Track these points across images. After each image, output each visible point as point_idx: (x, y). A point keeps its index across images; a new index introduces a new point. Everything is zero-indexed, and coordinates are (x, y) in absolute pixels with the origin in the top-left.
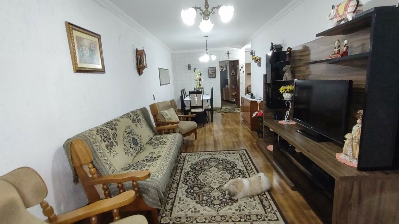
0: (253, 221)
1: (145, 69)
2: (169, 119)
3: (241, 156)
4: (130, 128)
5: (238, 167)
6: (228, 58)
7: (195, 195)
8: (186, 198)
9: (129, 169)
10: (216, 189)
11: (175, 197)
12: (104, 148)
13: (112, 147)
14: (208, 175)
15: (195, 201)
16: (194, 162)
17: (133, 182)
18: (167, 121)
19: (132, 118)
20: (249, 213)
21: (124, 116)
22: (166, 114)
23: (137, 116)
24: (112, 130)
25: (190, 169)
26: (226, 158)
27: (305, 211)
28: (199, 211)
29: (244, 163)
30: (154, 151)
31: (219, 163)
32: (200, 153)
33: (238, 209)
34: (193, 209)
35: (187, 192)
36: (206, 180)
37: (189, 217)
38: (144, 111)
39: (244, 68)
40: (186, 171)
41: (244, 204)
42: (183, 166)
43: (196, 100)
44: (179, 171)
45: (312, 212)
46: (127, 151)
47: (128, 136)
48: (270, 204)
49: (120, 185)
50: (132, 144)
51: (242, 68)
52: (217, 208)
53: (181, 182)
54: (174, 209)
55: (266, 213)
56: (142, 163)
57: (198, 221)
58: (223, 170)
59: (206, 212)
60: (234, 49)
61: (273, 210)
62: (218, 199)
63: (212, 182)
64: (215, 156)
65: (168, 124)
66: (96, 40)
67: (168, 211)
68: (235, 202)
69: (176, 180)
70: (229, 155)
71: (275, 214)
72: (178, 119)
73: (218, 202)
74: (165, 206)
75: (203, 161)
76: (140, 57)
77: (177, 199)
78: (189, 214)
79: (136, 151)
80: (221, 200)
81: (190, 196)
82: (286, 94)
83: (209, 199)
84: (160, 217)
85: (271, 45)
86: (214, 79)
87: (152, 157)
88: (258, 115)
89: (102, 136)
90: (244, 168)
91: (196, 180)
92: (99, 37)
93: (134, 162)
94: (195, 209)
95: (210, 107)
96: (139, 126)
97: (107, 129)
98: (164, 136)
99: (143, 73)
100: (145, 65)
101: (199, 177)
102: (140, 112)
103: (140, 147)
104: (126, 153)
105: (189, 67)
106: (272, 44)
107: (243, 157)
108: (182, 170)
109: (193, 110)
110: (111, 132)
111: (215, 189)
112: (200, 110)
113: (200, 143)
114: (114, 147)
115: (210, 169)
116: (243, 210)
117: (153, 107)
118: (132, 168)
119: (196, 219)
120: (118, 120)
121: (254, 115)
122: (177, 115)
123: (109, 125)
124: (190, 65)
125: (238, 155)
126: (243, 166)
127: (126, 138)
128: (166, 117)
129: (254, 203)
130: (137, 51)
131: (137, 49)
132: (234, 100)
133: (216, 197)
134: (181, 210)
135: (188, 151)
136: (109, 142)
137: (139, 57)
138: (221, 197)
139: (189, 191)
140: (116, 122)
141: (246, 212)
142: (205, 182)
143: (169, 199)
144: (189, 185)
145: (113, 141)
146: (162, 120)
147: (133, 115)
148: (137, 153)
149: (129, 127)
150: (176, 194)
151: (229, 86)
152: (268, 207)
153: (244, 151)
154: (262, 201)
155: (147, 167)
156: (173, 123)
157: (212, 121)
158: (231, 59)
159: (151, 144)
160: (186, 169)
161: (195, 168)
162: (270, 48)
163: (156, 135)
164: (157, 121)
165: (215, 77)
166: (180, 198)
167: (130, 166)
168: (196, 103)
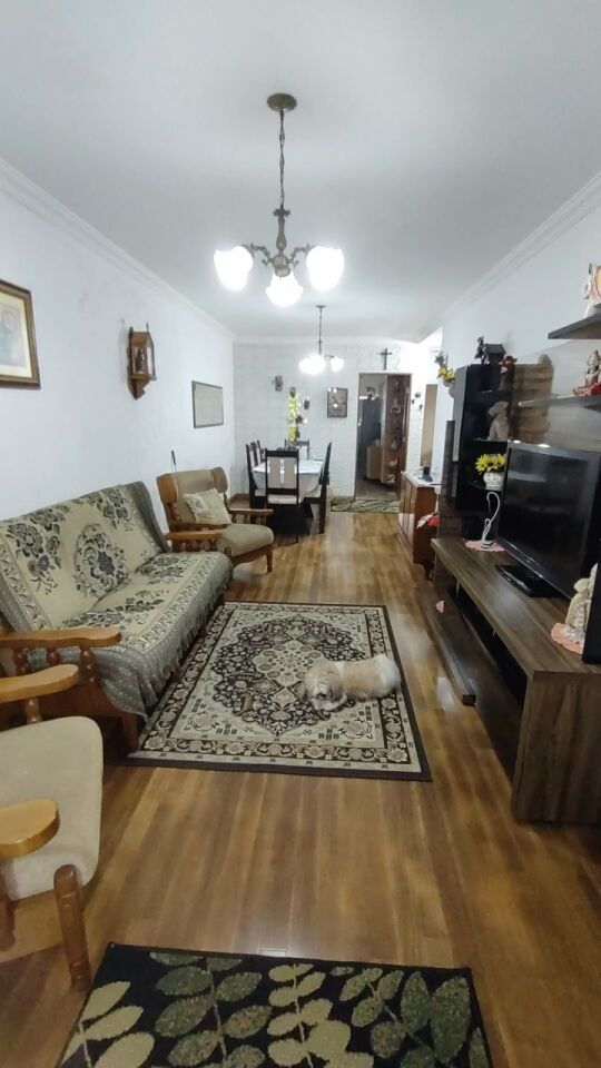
0: (352, 760)
1: (151, 382)
2: (204, 515)
3: (368, 621)
4: (94, 530)
5: (352, 646)
6: (382, 365)
7: (234, 697)
8: (212, 701)
9: (81, 624)
10: (288, 688)
11: (188, 698)
12: (26, 569)
13: (45, 569)
14: (276, 657)
15: (230, 710)
16: (251, 625)
17: (83, 650)
18: (198, 520)
19: (104, 505)
20: (348, 743)
21: (84, 500)
22: (198, 504)
23: (118, 500)
24: (49, 529)
25: (236, 640)
26: (330, 622)
27: (478, 752)
28: (234, 732)
29: (370, 637)
30: (149, 588)
31: (309, 632)
32: (270, 605)
33: (326, 733)
34: (223, 726)
35: (216, 689)
36: (270, 667)
37: (210, 742)
38: (138, 491)
39: (423, 398)
40: (227, 644)
41: (340, 726)
42: (222, 631)
43: (282, 472)
44: (208, 642)
45: (492, 755)
46: (83, 582)
47: (90, 548)
48: (402, 730)
49: (52, 655)
50: (98, 569)
51: (417, 396)
52: (278, 728)
53: (209, 667)
54: (179, 721)
55: (386, 747)
56: (116, 612)
57: (228, 750)
58: (316, 649)
59: (252, 734)
60: (399, 343)
61: (404, 741)
62: (285, 711)
63: (282, 673)
64: (307, 616)
65: (199, 527)
66: (19, 303)
67: (165, 724)
68: (322, 719)
69: (198, 662)
70: (340, 616)
71: (406, 750)
72: (228, 518)
73: (283, 716)
74: (161, 714)
75: (275, 625)
76: (139, 352)
77: (192, 702)
78: (212, 734)
79: (105, 585)
80: (291, 713)
81: (222, 698)
82: (492, 475)
83: (265, 708)
84: (144, 736)
85: (478, 344)
86: (341, 421)
87: (141, 602)
88: (430, 524)
89: (21, 541)
90: (368, 647)
91: (247, 664)
92: (26, 295)
93: (97, 608)
94: (228, 726)
95: (318, 495)
96: (120, 526)
97: (35, 526)
98: (183, 556)
99: (143, 392)
100: (150, 372)
101: (254, 660)
102: (126, 493)
103: (117, 577)
104: (79, 587)
105: (278, 384)
106: (481, 340)
107: (373, 623)
108: (217, 640)
109: (273, 499)
110: (44, 534)
111: (286, 689)
112: (291, 500)
113: (277, 583)
114: (49, 570)
115: (286, 645)
116: (337, 736)
117: (164, 482)
118: (90, 621)
119: (224, 747)
120: (65, 508)
121: (421, 523)
122: (225, 509)
123: (42, 516)
124: (281, 378)
125: (362, 618)
126: (367, 642)
127: (83, 551)
128: (197, 511)
129: (365, 725)
130: (131, 334)
131: (131, 329)
132: (393, 481)
133: (282, 706)
134: (196, 726)
135: (243, 599)
136: (37, 556)
137: (136, 350)
138: (295, 705)
139: (222, 687)
140: (61, 512)
141: (343, 740)
142: (265, 672)
143: (172, 701)
144: (227, 675)
145: (49, 556)
146: (186, 518)
147: (106, 499)
148: (108, 591)
149: (93, 527)
150: (190, 692)
151: (382, 442)
152: (395, 735)
153: (380, 609)
154: (384, 722)
155: (122, 623)
156: (211, 527)
157: (322, 531)
158: (391, 370)
159: (146, 572)
160: (228, 640)
161: (249, 639)
162: (475, 352)
163: (164, 550)
164: (174, 518)
165: (346, 416)
166: (199, 700)
167: (85, 618)
168: (282, 481)
